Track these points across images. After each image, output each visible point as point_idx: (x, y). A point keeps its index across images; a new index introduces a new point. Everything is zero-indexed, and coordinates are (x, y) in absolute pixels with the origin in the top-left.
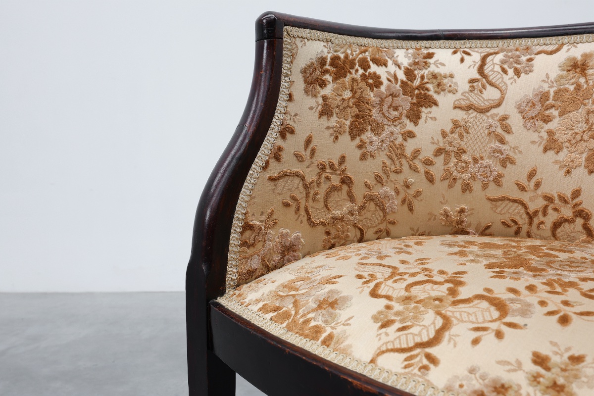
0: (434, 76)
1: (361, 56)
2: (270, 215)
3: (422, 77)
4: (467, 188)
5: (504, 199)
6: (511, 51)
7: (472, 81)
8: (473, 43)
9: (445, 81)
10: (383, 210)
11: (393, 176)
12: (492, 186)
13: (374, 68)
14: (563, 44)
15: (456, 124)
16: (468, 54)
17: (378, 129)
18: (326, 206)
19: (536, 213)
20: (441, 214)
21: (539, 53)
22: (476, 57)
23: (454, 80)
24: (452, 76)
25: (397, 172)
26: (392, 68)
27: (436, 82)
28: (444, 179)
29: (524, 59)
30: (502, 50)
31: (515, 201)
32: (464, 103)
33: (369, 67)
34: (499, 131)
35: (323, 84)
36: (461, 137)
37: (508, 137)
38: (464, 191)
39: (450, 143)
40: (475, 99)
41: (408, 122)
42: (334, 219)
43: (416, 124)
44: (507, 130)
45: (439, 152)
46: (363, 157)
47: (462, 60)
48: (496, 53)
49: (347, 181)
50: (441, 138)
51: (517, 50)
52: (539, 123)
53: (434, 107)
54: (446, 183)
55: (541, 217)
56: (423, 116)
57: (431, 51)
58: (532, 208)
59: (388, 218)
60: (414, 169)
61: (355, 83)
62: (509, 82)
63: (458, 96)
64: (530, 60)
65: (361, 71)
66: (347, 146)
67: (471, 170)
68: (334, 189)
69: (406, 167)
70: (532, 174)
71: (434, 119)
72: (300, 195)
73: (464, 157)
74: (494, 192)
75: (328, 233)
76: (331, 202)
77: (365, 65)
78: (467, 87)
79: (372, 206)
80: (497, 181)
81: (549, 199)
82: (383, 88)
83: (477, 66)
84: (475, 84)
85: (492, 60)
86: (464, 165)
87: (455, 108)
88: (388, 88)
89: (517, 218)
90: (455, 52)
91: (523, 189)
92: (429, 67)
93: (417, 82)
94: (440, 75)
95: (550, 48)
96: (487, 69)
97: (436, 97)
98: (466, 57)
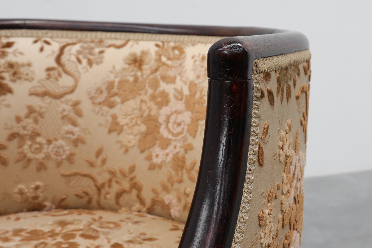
0: (11, 65)
4: (41, 167)
5: (76, 174)
6: (86, 42)
7: (49, 69)
8: (51, 33)
9: (22, 70)
12: (65, 163)
14: (128, 41)
15: (31, 110)
16: (47, 43)
19: (103, 185)
20: (16, 193)
21: (110, 46)
22: (55, 47)
23: (31, 68)
24: (29, 65)
27: (12, 71)
28: (18, 161)
29: (97, 50)
30: (80, 41)
31: (85, 176)
32: (39, 90)
34: (72, 115)
36: (36, 121)
37: (79, 120)
38: (39, 169)
39: (24, 128)
40: (51, 86)
44: (79, 114)
45: (13, 136)
47: (42, 49)
48: (74, 44)
50: (14, 123)
51: (92, 42)
52: (105, 108)
53: (9, 96)
54: (20, 164)
55: (107, 188)
57: (11, 40)
58: (100, 181)
62: (82, 71)
63: (35, 83)
64: (101, 52)
67: (45, 151)
70: (99, 153)
71: (8, 106)
73: (39, 139)
74: (67, 169)
78: (44, 75)
80: (70, 158)
81: (112, 173)
83: (55, 55)
84: (51, 72)
85: (70, 50)
86: (38, 146)
87: (31, 94)
89: (88, 190)
90: (36, 42)
91: (92, 165)
92: (6, 56)
94: (17, 64)
95: (119, 43)
96: (64, 59)
97: (11, 85)
98: (46, 46)
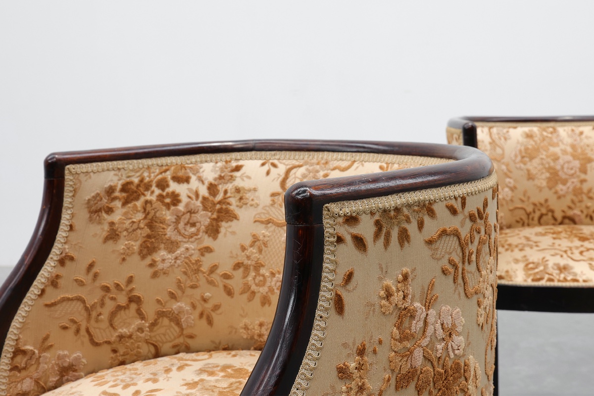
0: (238, 190)
1: (160, 177)
2: (46, 339)
3: (226, 192)
4: (265, 301)
6: (312, 165)
7: (273, 195)
8: (279, 154)
9: (249, 195)
10: (178, 324)
11: (189, 291)
13: (174, 187)
14: (355, 161)
15: (255, 239)
16: (274, 165)
17: (172, 246)
18: (111, 325)
20: (242, 328)
21: (334, 169)
22: (282, 169)
23: (257, 194)
24: (255, 190)
25: (193, 287)
26: (194, 183)
27: (238, 196)
28: (243, 292)
30: (306, 163)
32: (264, 218)
33: (168, 186)
35: (110, 211)
36: (260, 251)
38: (263, 304)
39: (248, 257)
40: (275, 213)
41: (206, 237)
42: (121, 337)
43: (215, 238)
45: (238, 266)
46: (155, 275)
47: (268, 173)
48: (300, 166)
49: (135, 300)
50: (239, 252)
51: (318, 164)
53: (235, 221)
54: (245, 296)
56: (222, 230)
57: (240, 163)
59: (185, 332)
60: (211, 283)
61: (148, 205)
63: (259, 210)
64: (326, 175)
65: (157, 191)
66: (138, 268)
67: (268, 284)
68: (119, 308)
69: (202, 281)
71: (233, 233)
72: (81, 318)
73: (263, 271)
75: (115, 351)
76: (117, 321)
77: (162, 185)
78: (268, 201)
79: (166, 321)
82: (181, 207)
83: (281, 179)
84: (276, 197)
85: (295, 173)
86: (261, 278)
87: (255, 222)
88: (187, 205)
90: (263, 164)
92: (234, 180)
93: (220, 197)
94: (244, 189)
95: (344, 164)
96: (289, 183)
97: (237, 211)
98: (273, 169)
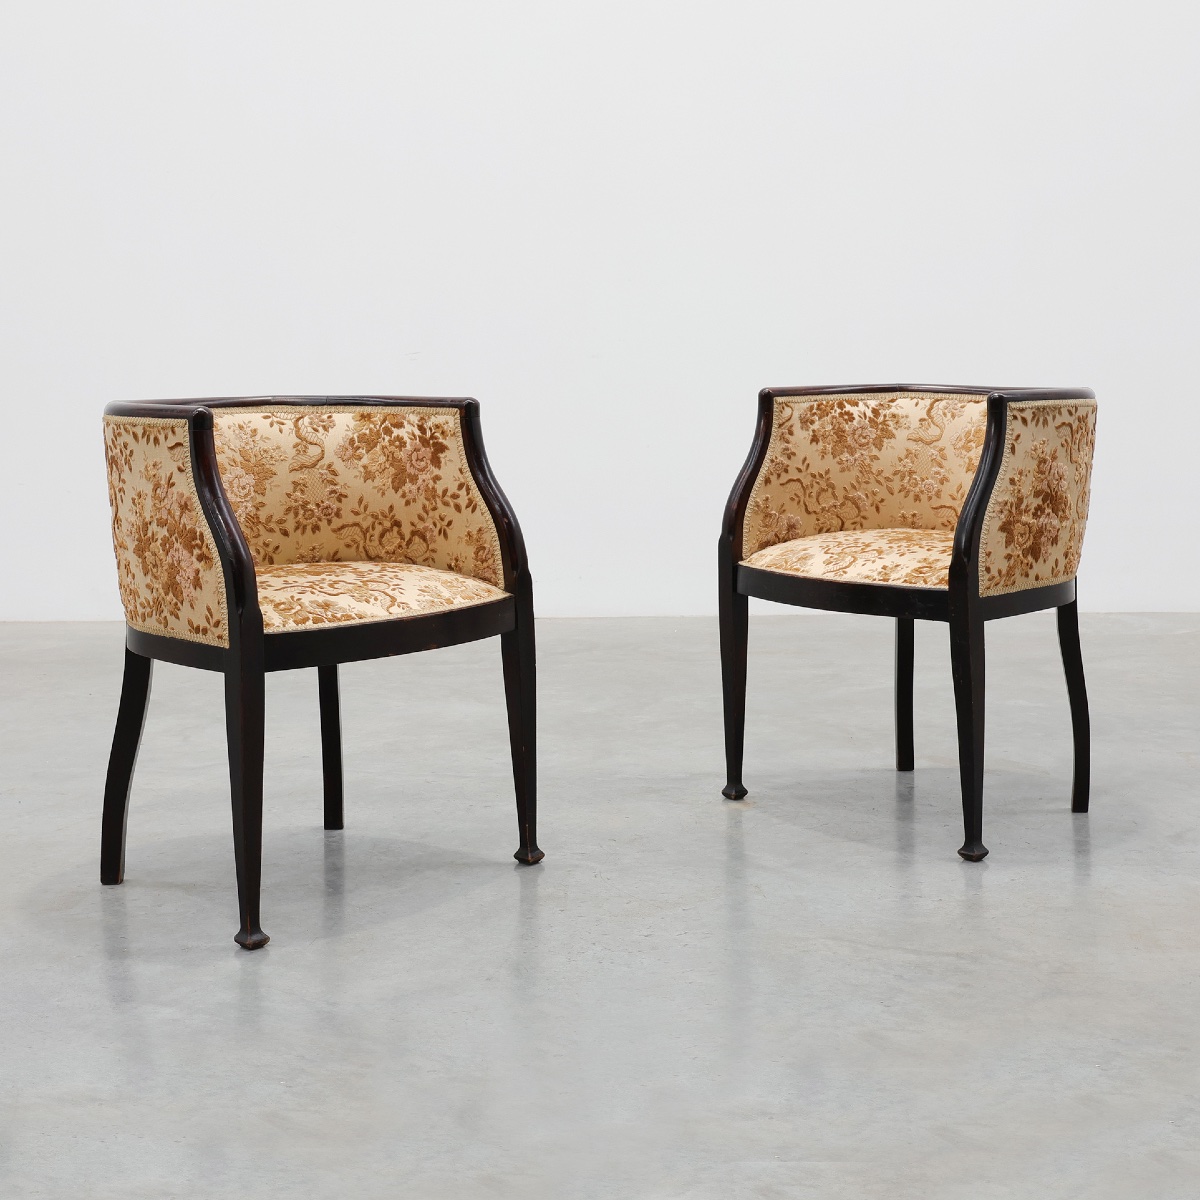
0: (894, 416)
3: (885, 416)
4: (917, 498)
5: (941, 507)
6: (950, 400)
7: (922, 420)
8: (921, 394)
9: (901, 420)
11: (864, 486)
12: (934, 498)
15: (909, 453)
17: (852, 451)
18: (818, 501)
21: (969, 402)
23: (908, 419)
24: (907, 417)
25: (867, 483)
26: (862, 407)
27: (894, 420)
28: (900, 492)
29: (959, 405)
32: (915, 437)
33: (844, 407)
34: (939, 458)
36: (912, 462)
37: (944, 463)
39: (904, 466)
40: (922, 434)
41: (874, 448)
42: (823, 509)
43: (880, 450)
44: (944, 458)
45: (897, 472)
46: (842, 471)
47: (917, 404)
48: (941, 400)
49: (831, 486)
50: (898, 462)
52: (964, 452)
53: (893, 439)
54: (902, 494)
56: (885, 444)
59: (862, 514)
60: (878, 482)
62: (946, 423)
63: (911, 431)
64: (962, 407)
65: (839, 410)
66: (830, 463)
68: (823, 490)
69: (873, 480)
70: (959, 488)
71: (892, 447)
72: (800, 493)
73: (915, 476)
74: (936, 503)
75: (818, 520)
76: (821, 498)
77: (841, 406)
78: (918, 424)
79: (849, 504)
80: (938, 494)
82: (855, 422)
83: (926, 409)
84: (924, 423)
85: (937, 407)
86: (914, 482)
87: (908, 440)
88: (860, 422)
89: (951, 519)
90: (911, 401)
91: (953, 498)
92: (890, 409)
93: (881, 419)
94: (899, 415)
96: (933, 413)
97: (894, 431)
98: (920, 402)
